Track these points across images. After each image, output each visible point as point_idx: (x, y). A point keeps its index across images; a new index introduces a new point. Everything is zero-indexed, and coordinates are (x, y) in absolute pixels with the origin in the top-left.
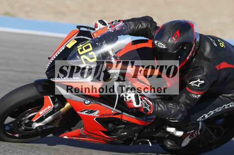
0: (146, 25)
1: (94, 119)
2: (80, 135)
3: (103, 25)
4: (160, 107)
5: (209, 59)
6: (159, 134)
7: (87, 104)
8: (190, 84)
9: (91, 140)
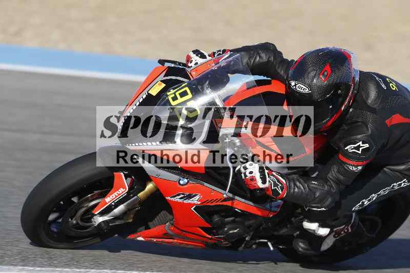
0: (267, 58)
1: (192, 209)
2: (166, 235)
3: (200, 57)
4: (297, 187)
5: (375, 109)
6: (284, 231)
7: (182, 185)
8: (346, 149)
9: (181, 242)
